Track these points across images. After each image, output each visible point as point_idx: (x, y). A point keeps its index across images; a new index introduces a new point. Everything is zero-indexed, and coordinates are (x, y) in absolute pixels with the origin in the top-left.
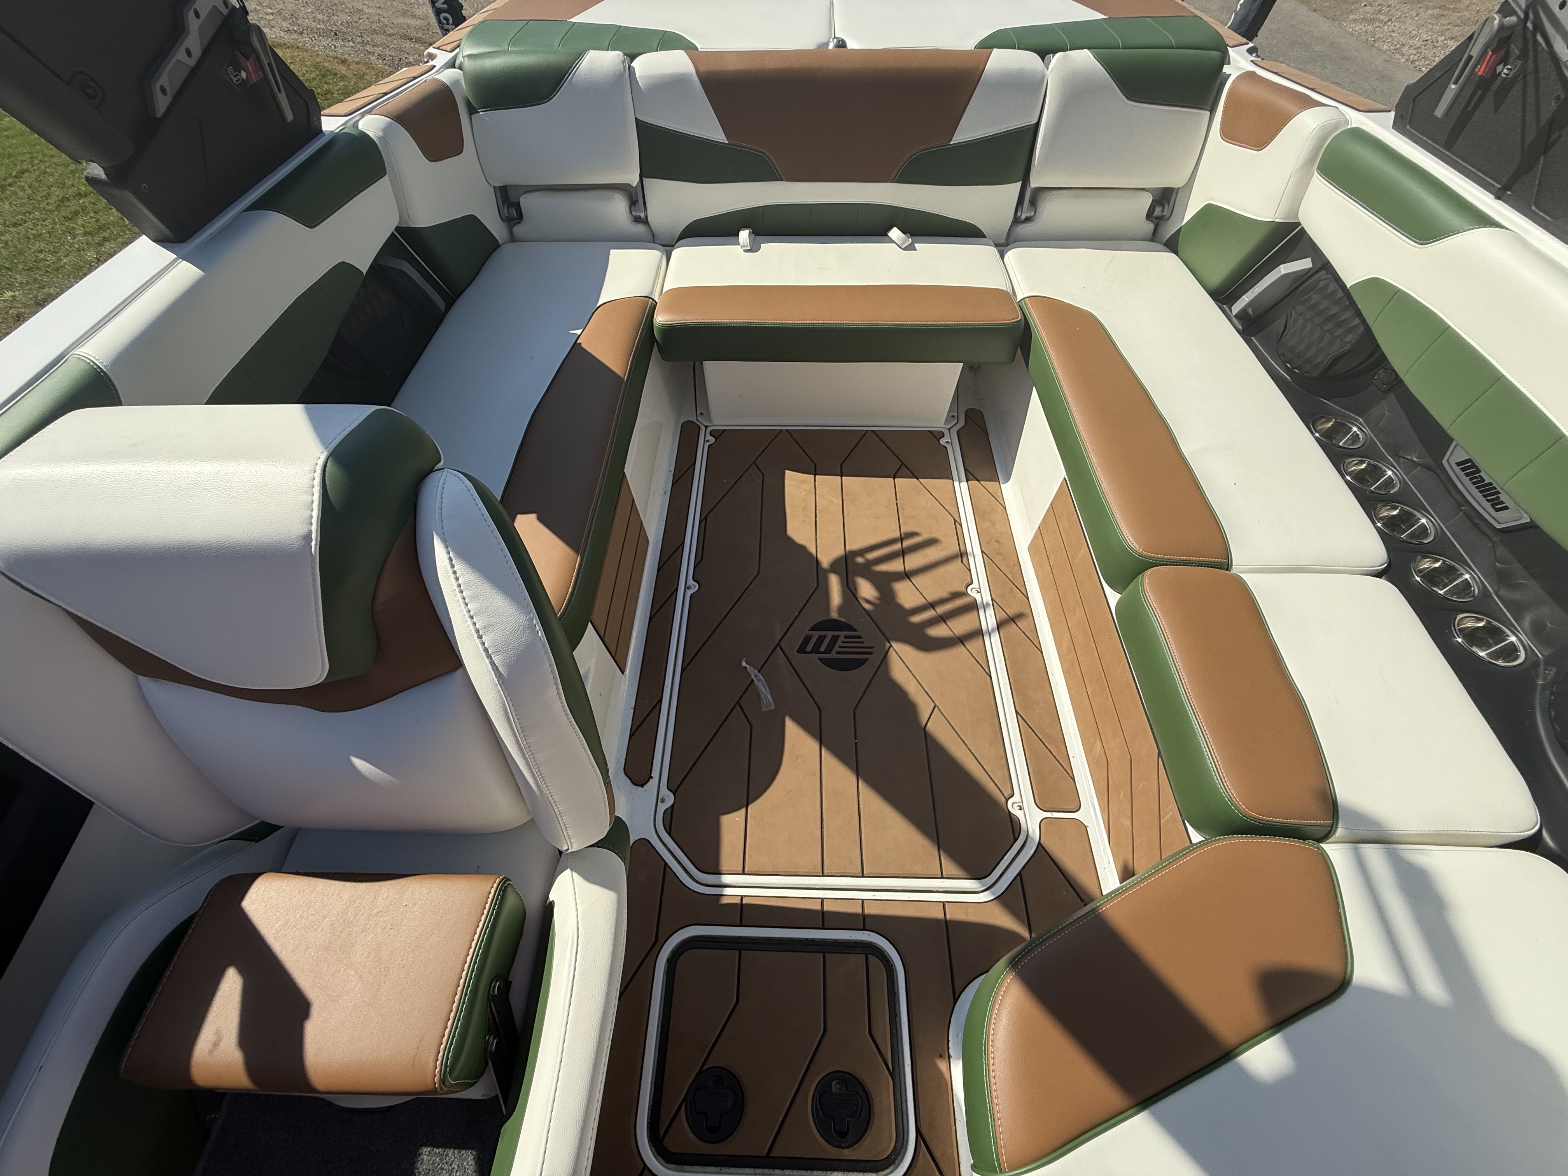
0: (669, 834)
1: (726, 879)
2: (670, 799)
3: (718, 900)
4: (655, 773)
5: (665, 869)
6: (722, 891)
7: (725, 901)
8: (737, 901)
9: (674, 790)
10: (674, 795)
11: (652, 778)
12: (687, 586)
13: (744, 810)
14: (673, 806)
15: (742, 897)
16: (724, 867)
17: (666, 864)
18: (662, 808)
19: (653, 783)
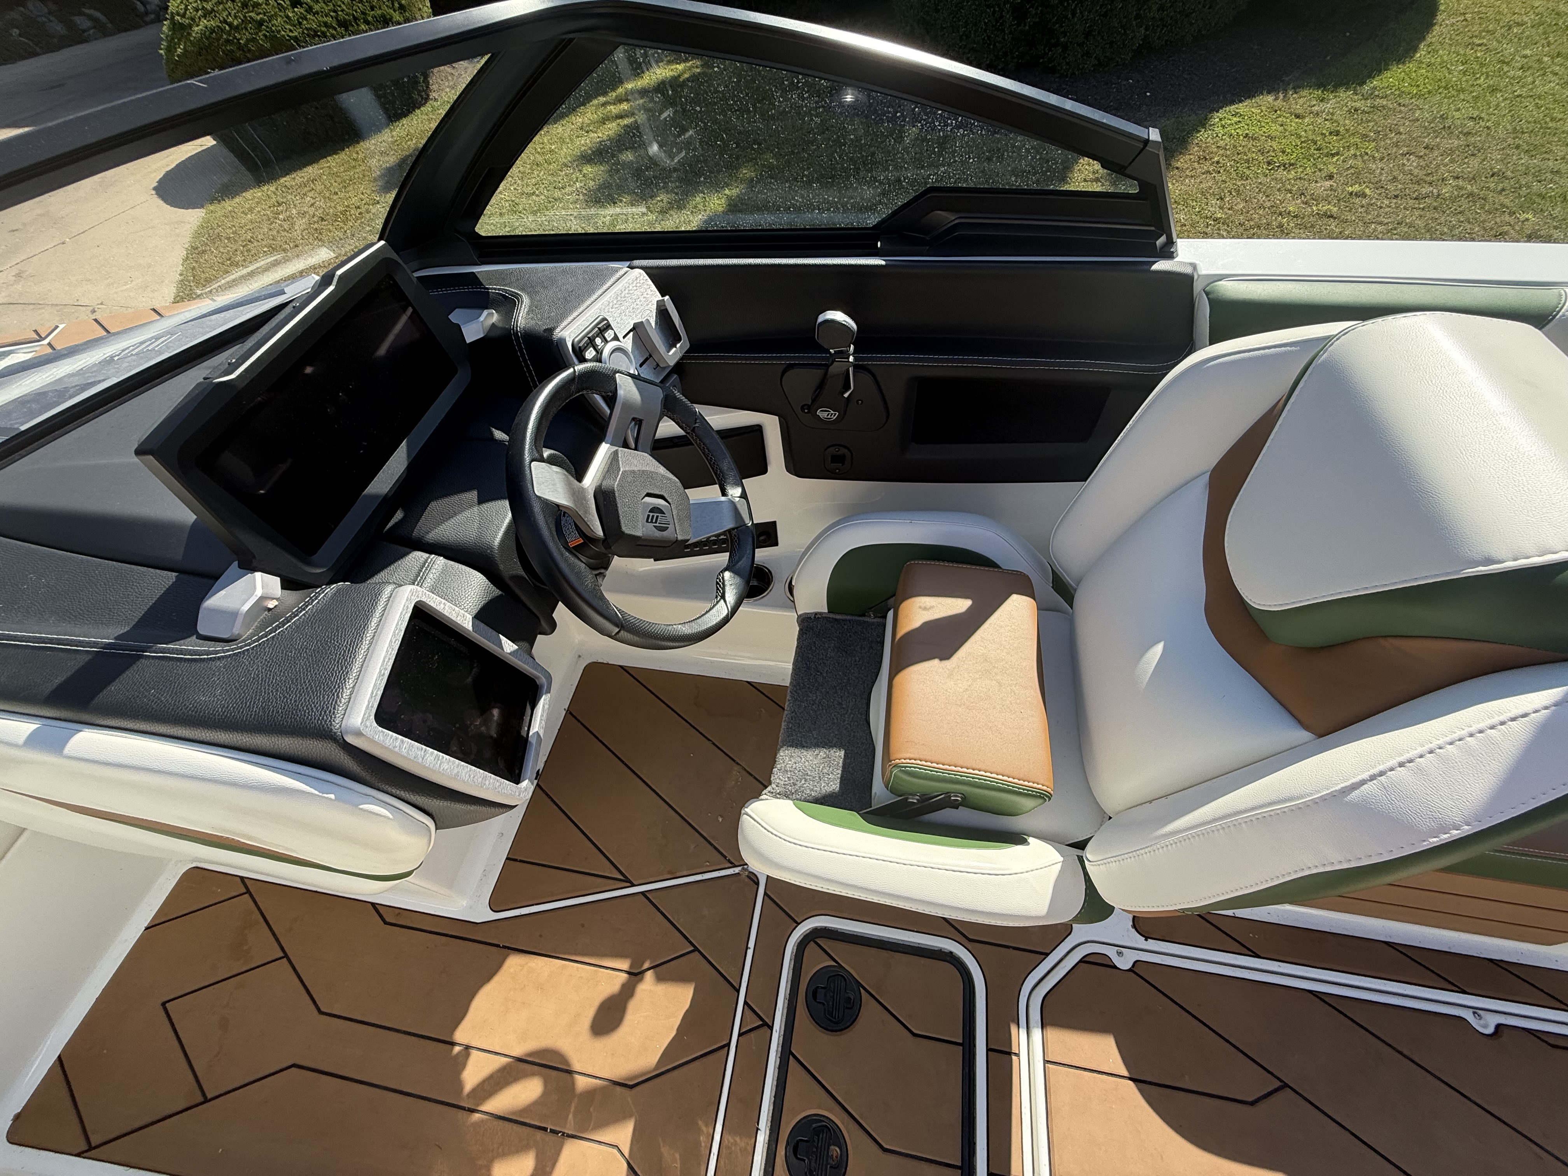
0: (1082, 961)
1: (1037, 1034)
2: (1124, 963)
3: (1013, 1021)
4: (1152, 945)
5: (1042, 953)
6: (1023, 1028)
7: (1013, 1029)
8: (1015, 1049)
9: (1134, 969)
10: (1130, 970)
11: (1146, 940)
12: (1480, 1012)
13: (1126, 1074)
14: (1115, 967)
15: (1017, 1055)
16: (1053, 1034)
17: (1047, 955)
18: (1111, 952)
19: (1139, 941)
